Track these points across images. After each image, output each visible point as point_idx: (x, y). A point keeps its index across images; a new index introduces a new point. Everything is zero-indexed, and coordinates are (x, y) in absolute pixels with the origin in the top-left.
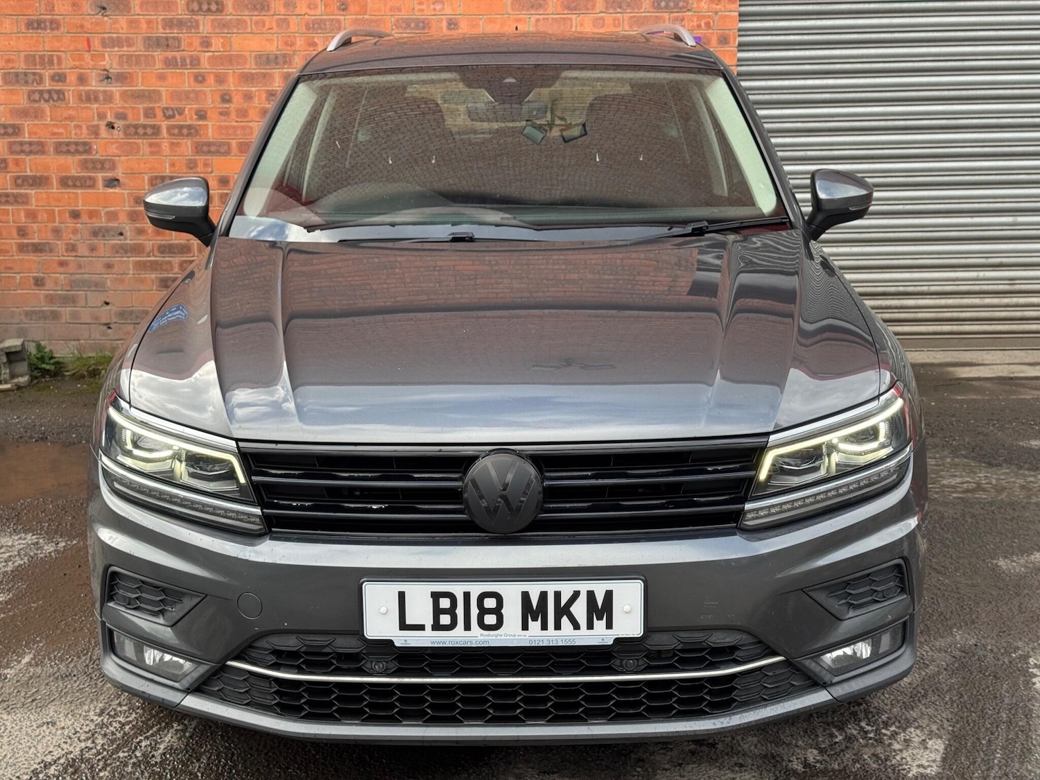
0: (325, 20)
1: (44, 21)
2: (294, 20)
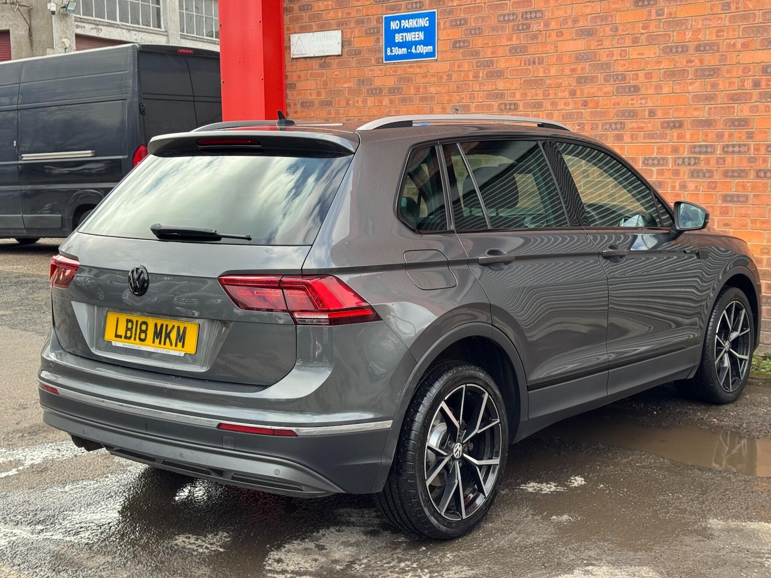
0: (574, 112)
2: (556, 113)
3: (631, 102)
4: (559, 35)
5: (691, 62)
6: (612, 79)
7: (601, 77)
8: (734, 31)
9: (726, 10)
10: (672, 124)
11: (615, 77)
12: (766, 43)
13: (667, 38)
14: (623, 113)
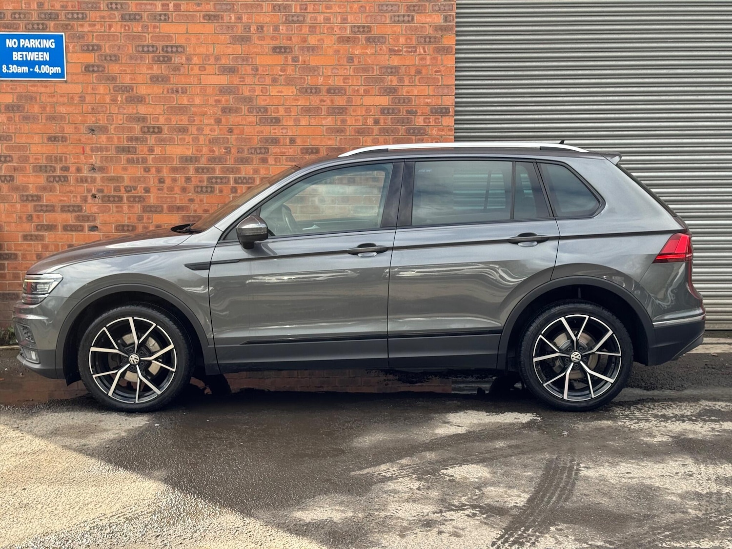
0: (220, 138)
1: (58, 137)
2: (202, 138)
3: (274, 131)
4: (201, 69)
5: (324, 101)
6: (255, 111)
7: (245, 109)
8: (357, 79)
9: (350, 62)
10: (310, 151)
11: (258, 110)
12: (383, 91)
13: (303, 81)
14: (266, 140)
